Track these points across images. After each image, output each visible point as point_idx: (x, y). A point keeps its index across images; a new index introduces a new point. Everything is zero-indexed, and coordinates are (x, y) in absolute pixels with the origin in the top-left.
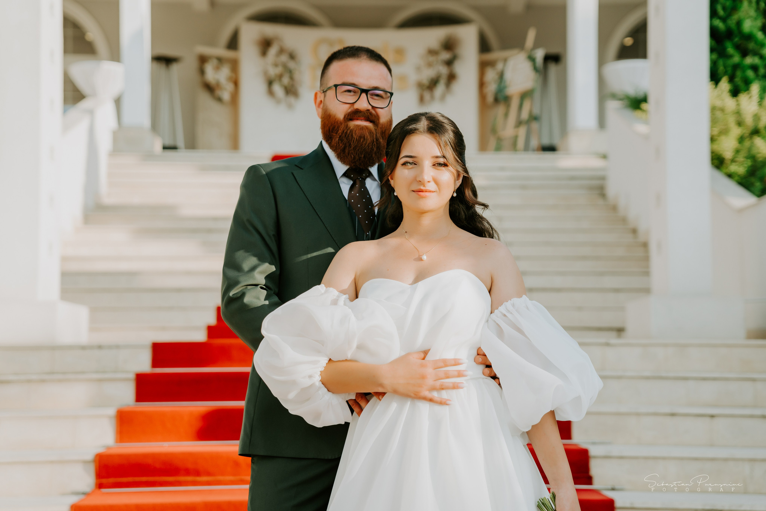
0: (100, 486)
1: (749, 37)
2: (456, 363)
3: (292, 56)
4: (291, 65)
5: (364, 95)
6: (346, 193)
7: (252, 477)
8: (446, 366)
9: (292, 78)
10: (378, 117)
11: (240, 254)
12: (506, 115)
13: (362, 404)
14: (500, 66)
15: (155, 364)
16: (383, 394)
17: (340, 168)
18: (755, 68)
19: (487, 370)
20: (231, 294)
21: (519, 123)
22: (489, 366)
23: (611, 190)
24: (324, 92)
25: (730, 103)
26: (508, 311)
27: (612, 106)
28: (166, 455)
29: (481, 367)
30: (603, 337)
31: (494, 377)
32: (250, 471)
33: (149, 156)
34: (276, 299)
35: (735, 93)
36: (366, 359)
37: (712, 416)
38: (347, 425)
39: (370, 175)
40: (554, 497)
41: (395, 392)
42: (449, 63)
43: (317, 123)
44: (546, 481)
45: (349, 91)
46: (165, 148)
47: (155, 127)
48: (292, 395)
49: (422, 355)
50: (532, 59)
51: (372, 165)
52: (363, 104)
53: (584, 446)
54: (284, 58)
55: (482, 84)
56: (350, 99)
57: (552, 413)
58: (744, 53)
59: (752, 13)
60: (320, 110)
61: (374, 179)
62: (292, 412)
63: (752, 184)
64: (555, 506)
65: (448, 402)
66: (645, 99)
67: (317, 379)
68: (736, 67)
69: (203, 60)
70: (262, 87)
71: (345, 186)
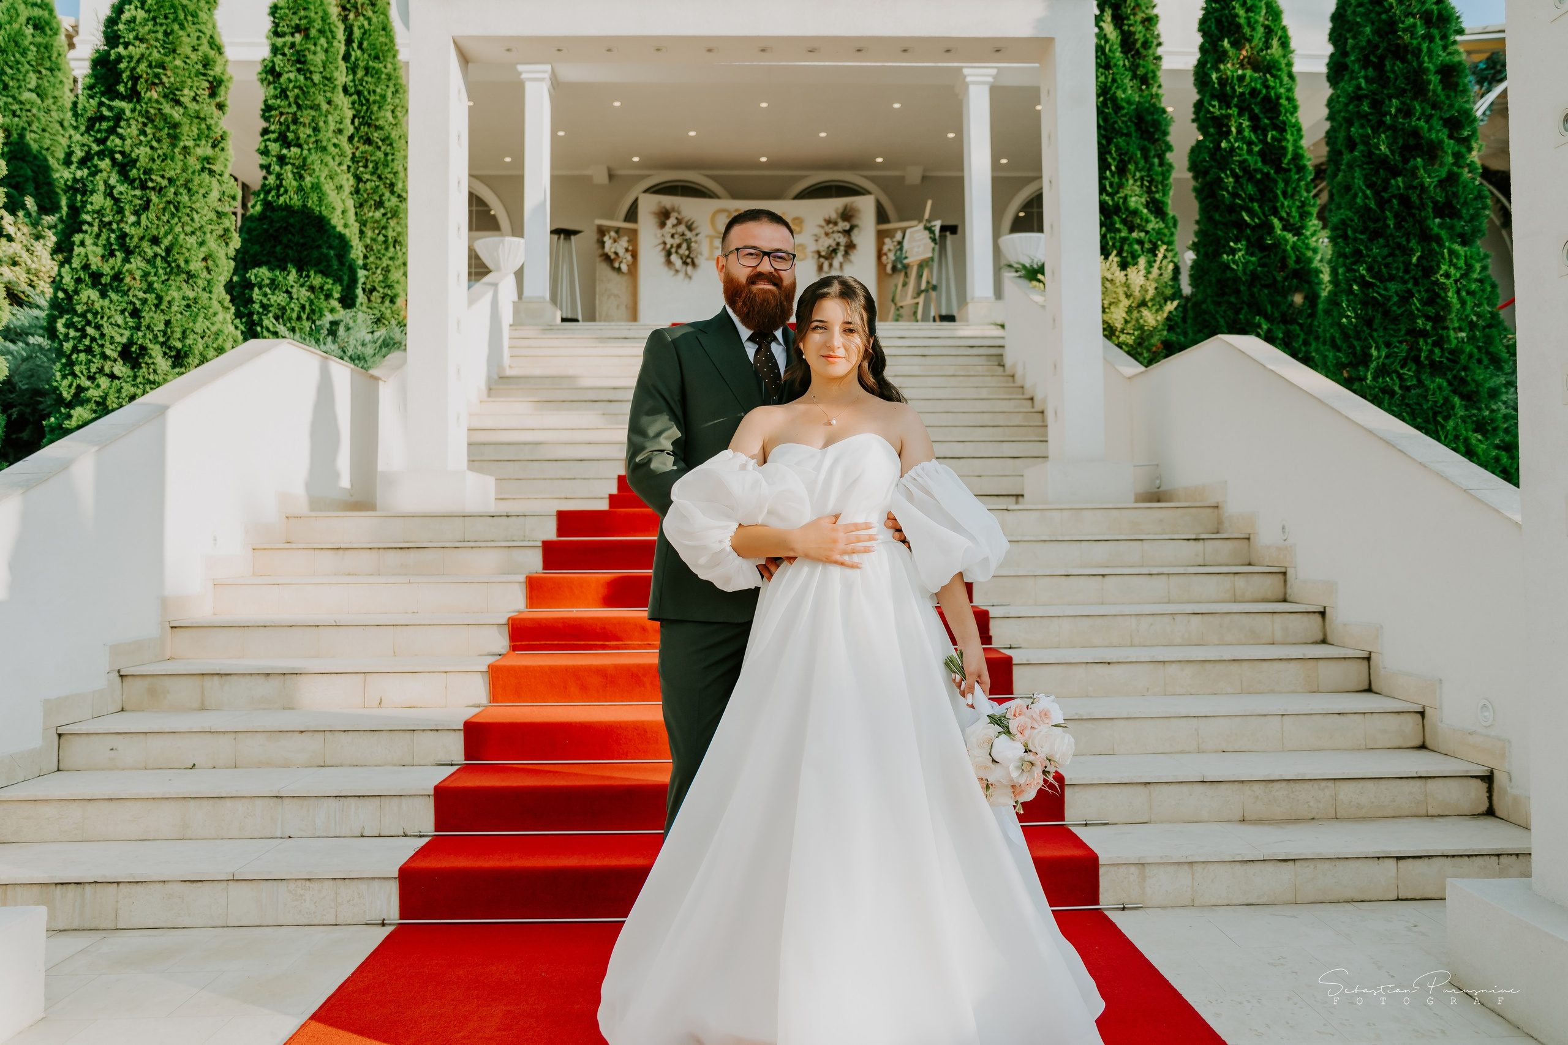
0: (514, 648)
1: (1135, 212)
2: (867, 526)
3: (690, 228)
4: (689, 235)
5: (766, 258)
6: (751, 358)
7: (663, 641)
8: (857, 530)
9: (689, 248)
10: (781, 279)
11: (645, 420)
12: (905, 284)
13: (772, 568)
14: (898, 236)
15: (561, 532)
16: (795, 558)
17: (745, 333)
18: (1140, 242)
19: (897, 534)
20: (637, 460)
21: (919, 293)
22: (899, 530)
23: (1008, 361)
24: (726, 256)
25: (1119, 276)
26: (918, 475)
27: (1008, 276)
28: (575, 619)
29: (892, 531)
30: (1003, 503)
31: (904, 541)
32: (658, 636)
33: (549, 328)
34: (682, 465)
35: (1124, 266)
36: (776, 524)
37: (1103, 576)
38: (757, 589)
39: (775, 339)
40: (961, 655)
41: (807, 556)
42: (848, 232)
43: (720, 287)
44: (954, 642)
45: (751, 254)
46: (564, 320)
47: (554, 299)
48: (703, 561)
49: (834, 520)
50: (930, 229)
51: (777, 329)
52: (766, 266)
53: (985, 608)
54: (682, 228)
55: (880, 254)
56: (753, 262)
57: (961, 574)
58: (1131, 230)
59: (1138, 190)
60: (722, 274)
61: (780, 344)
62: (702, 576)
63: (1141, 354)
64: (962, 662)
65: (859, 566)
66: (1041, 270)
67: (727, 545)
68: (1124, 240)
69: (602, 231)
70: (661, 258)
71: (751, 350)
